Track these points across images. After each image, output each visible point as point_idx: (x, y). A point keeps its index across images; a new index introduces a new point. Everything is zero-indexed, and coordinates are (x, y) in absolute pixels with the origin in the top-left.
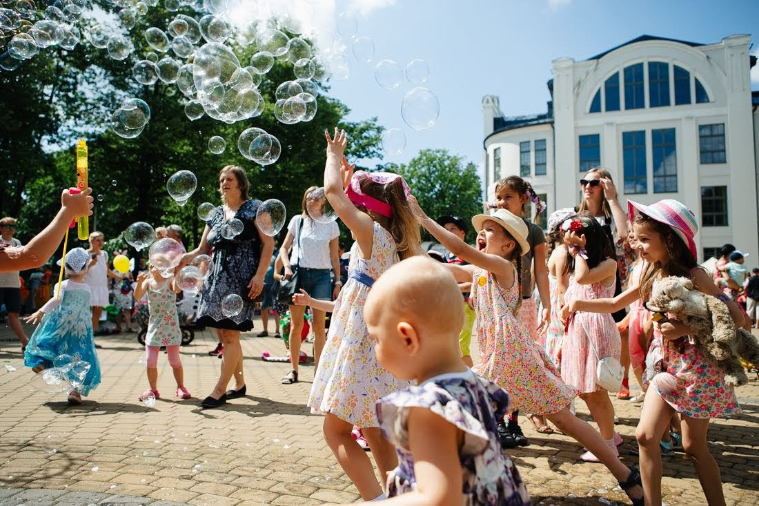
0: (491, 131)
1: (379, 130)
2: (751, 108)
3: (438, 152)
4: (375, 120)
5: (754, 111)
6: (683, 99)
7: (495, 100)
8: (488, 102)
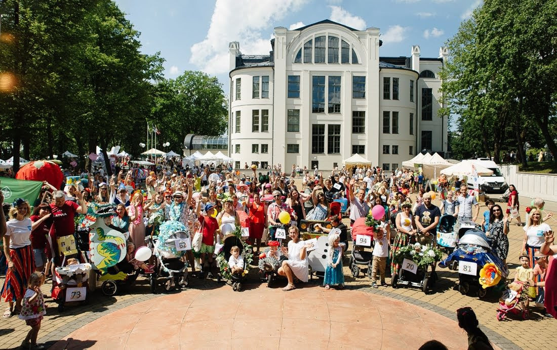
0: (234, 68)
1: (161, 60)
2: (378, 69)
3: (197, 73)
4: (159, 54)
5: (380, 71)
6: (345, 61)
7: (237, 44)
8: (233, 47)
